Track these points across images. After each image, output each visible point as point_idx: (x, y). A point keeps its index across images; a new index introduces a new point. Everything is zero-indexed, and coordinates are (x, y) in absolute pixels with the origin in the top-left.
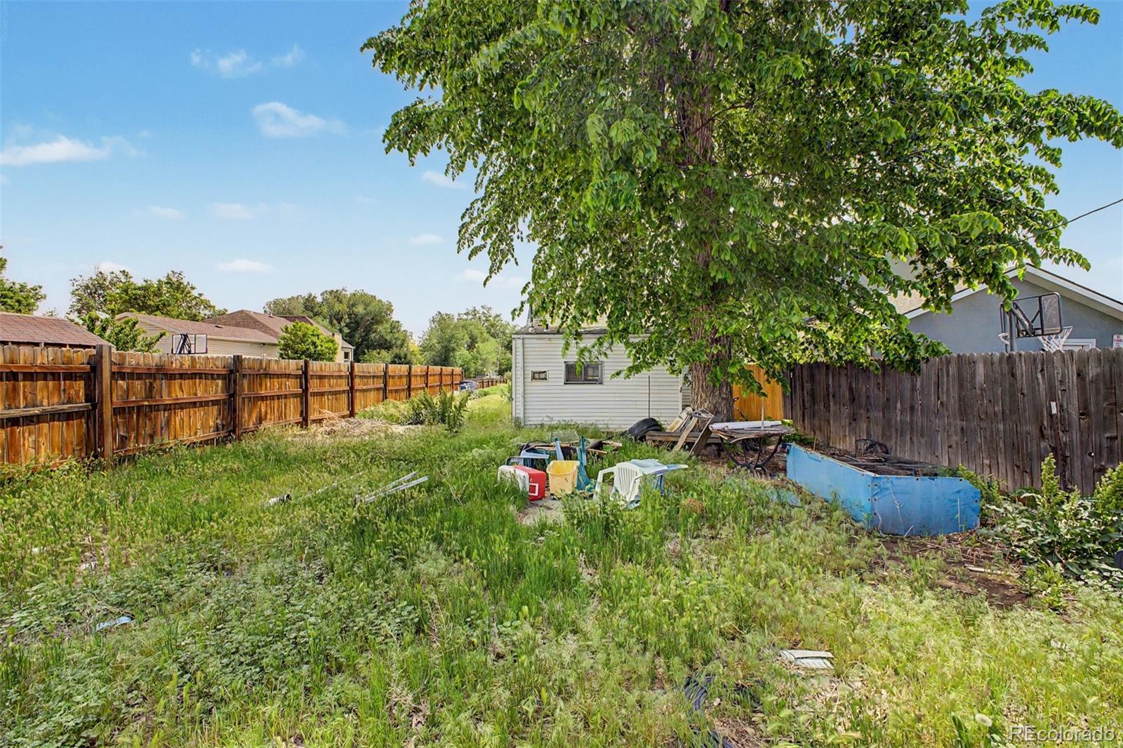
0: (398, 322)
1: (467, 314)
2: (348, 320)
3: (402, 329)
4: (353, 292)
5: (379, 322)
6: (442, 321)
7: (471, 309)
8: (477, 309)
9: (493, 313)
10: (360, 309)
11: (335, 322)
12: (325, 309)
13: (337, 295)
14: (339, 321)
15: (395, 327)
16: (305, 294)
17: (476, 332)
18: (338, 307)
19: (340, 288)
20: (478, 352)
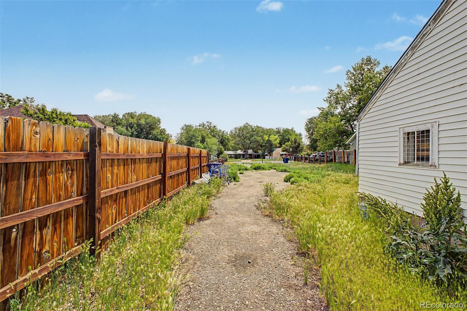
0: (164, 129)
1: (200, 126)
2: (136, 128)
3: (167, 133)
4: (140, 113)
5: (153, 129)
6: (187, 128)
7: (202, 123)
8: (205, 123)
9: (212, 125)
10: (143, 121)
11: (129, 128)
12: (124, 122)
13: (131, 115)
14: (131, 128)
15: (163, 132)
16: (113, 114)
17: (204, 134)
18: (131, 120)
19: (133, 111)
20: (207, 144)
